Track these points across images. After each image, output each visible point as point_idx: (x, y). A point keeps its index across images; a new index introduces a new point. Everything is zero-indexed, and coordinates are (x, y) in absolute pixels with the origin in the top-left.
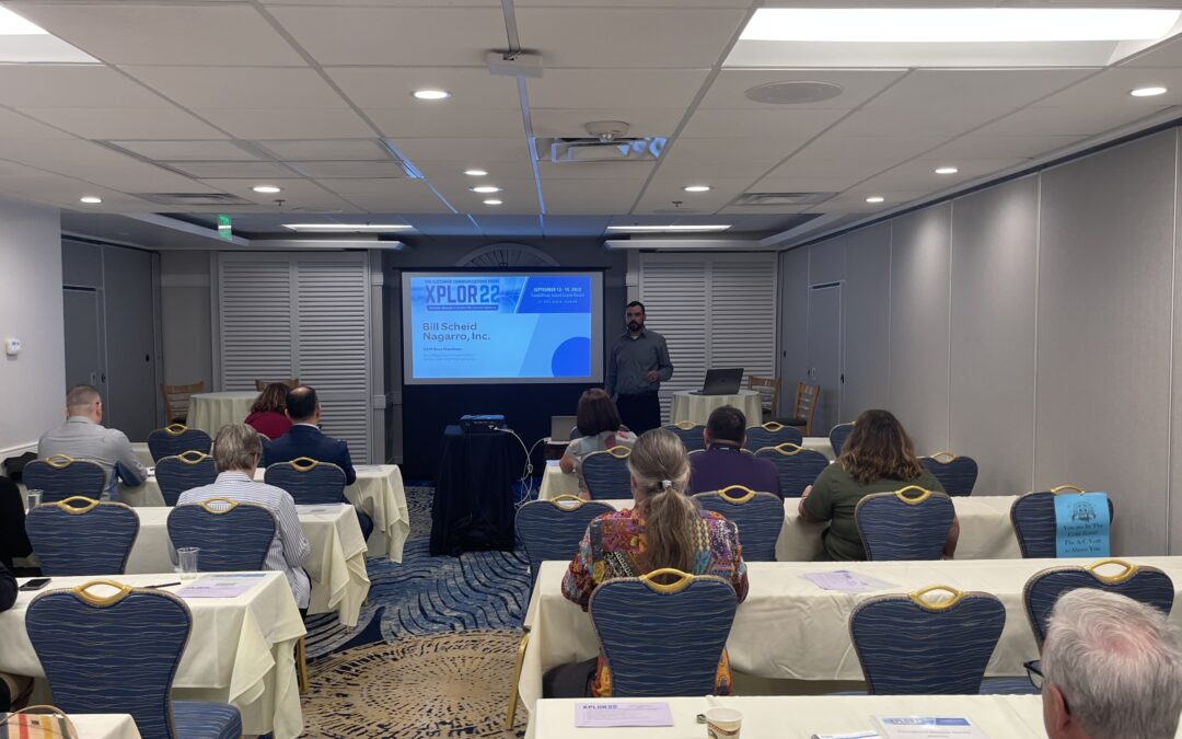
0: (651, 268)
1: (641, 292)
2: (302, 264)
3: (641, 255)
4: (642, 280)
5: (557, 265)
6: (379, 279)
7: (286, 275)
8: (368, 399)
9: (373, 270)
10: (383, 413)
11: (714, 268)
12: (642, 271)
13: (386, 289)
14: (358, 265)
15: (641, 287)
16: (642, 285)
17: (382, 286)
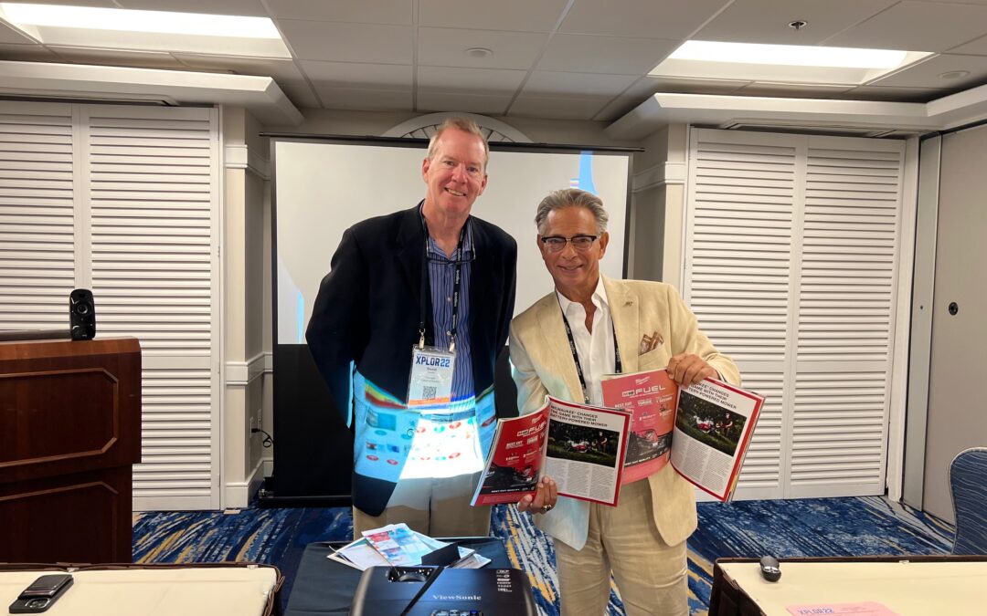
2: (96, 122)
3: (694, 130)
4: (694, 172)
6: (239, 155)
7: (66, 140)
8: (215, 368)
9: (228, 138)
10: (242, 391)
11: (809, 157)
14: (202, 128)
15: (693, 188)
16: (693, 180)
17: (246, 169)
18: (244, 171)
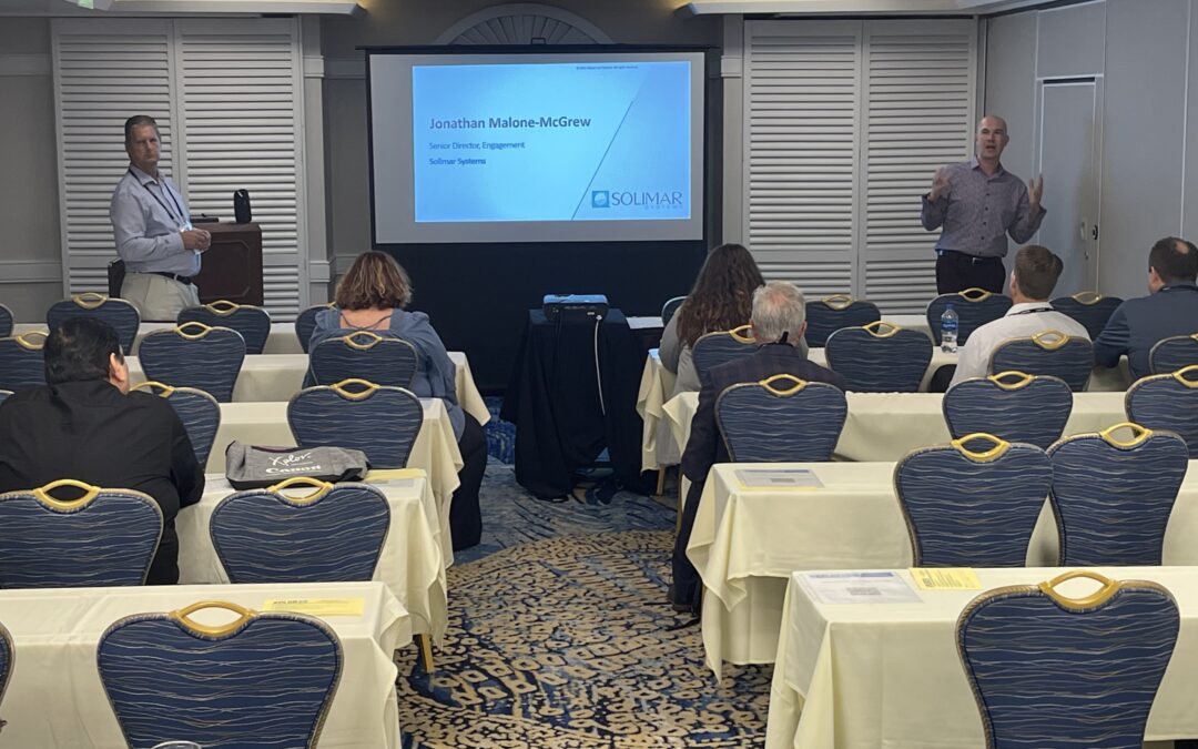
0: (762, 43)
1: (748, 90)
2: (190, 38)
3: (746, 22)
4: (748, 66)
5: (609, 42)
6: (317, 66)
7: (163, 57)
8: (301, 265)
9: (307, 49)
11: (872, 45)
12: (748, 52)
13: (327, 81)
14: (283, 40)
15: (748, 81)
16: (748, 74)
17: (322, 78)
18: (320, 80)
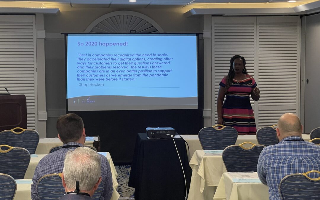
0: (219, 26)
4: (213, 34)
6: (42, 34)
8: (36, 113)
9: (39, 28)
10: (45, 123)
11: (260, 27)
12: (214, 29)
17: (44, 39)
18: (44, 40)
